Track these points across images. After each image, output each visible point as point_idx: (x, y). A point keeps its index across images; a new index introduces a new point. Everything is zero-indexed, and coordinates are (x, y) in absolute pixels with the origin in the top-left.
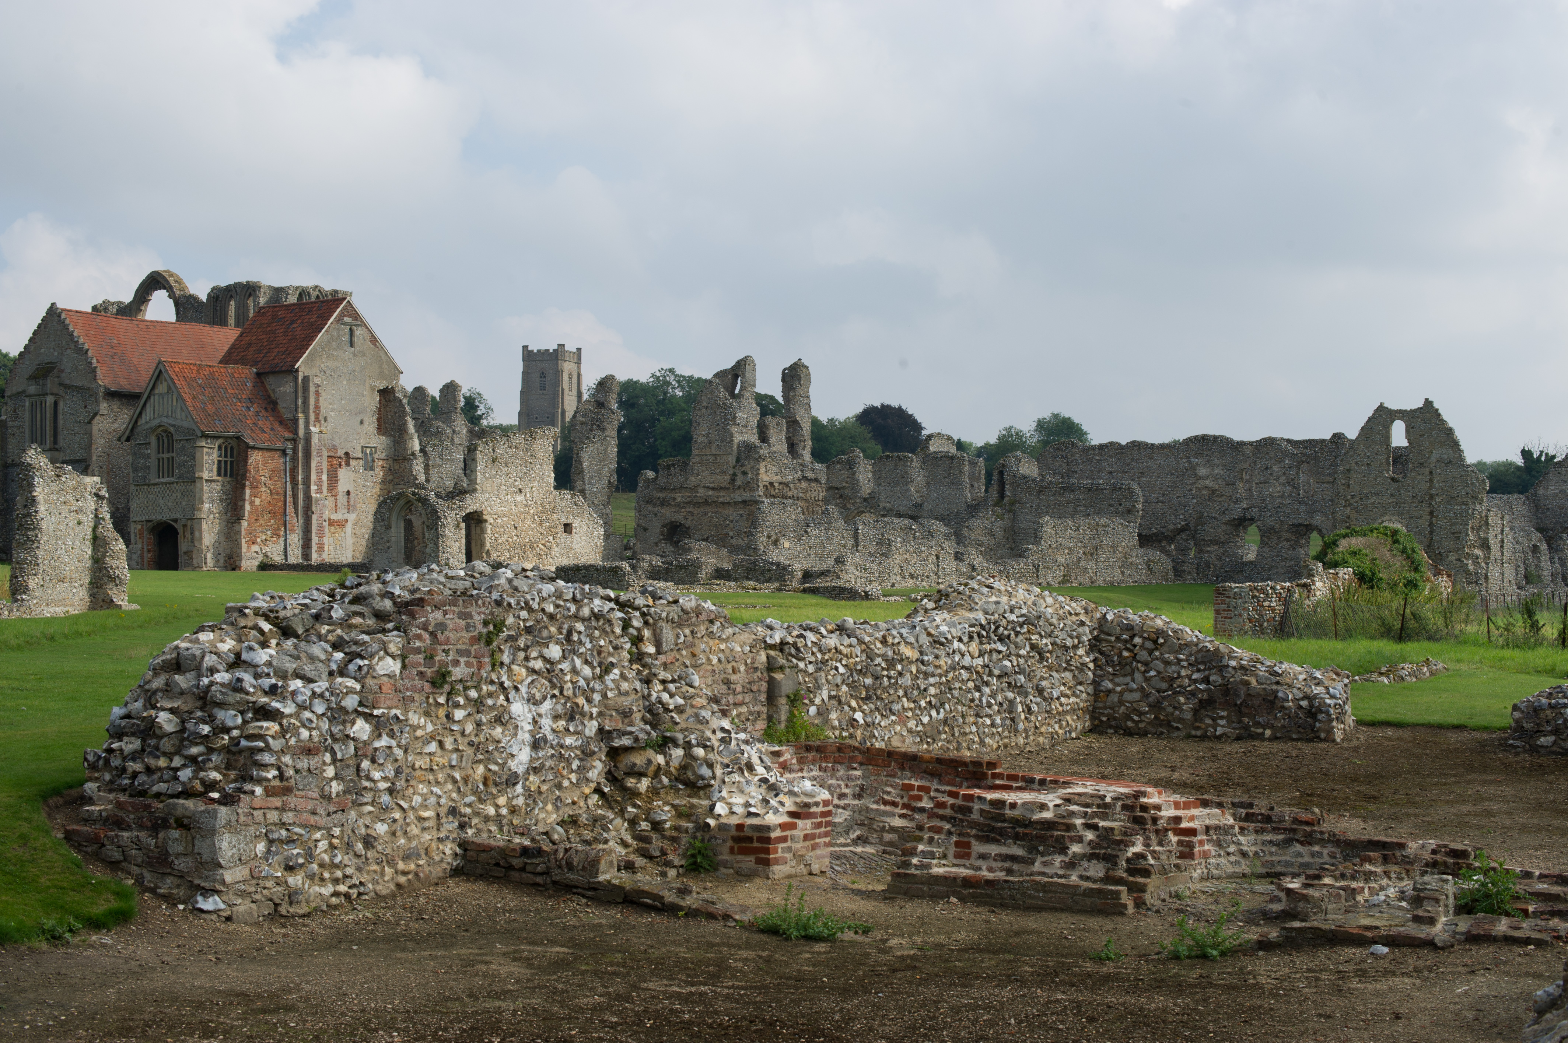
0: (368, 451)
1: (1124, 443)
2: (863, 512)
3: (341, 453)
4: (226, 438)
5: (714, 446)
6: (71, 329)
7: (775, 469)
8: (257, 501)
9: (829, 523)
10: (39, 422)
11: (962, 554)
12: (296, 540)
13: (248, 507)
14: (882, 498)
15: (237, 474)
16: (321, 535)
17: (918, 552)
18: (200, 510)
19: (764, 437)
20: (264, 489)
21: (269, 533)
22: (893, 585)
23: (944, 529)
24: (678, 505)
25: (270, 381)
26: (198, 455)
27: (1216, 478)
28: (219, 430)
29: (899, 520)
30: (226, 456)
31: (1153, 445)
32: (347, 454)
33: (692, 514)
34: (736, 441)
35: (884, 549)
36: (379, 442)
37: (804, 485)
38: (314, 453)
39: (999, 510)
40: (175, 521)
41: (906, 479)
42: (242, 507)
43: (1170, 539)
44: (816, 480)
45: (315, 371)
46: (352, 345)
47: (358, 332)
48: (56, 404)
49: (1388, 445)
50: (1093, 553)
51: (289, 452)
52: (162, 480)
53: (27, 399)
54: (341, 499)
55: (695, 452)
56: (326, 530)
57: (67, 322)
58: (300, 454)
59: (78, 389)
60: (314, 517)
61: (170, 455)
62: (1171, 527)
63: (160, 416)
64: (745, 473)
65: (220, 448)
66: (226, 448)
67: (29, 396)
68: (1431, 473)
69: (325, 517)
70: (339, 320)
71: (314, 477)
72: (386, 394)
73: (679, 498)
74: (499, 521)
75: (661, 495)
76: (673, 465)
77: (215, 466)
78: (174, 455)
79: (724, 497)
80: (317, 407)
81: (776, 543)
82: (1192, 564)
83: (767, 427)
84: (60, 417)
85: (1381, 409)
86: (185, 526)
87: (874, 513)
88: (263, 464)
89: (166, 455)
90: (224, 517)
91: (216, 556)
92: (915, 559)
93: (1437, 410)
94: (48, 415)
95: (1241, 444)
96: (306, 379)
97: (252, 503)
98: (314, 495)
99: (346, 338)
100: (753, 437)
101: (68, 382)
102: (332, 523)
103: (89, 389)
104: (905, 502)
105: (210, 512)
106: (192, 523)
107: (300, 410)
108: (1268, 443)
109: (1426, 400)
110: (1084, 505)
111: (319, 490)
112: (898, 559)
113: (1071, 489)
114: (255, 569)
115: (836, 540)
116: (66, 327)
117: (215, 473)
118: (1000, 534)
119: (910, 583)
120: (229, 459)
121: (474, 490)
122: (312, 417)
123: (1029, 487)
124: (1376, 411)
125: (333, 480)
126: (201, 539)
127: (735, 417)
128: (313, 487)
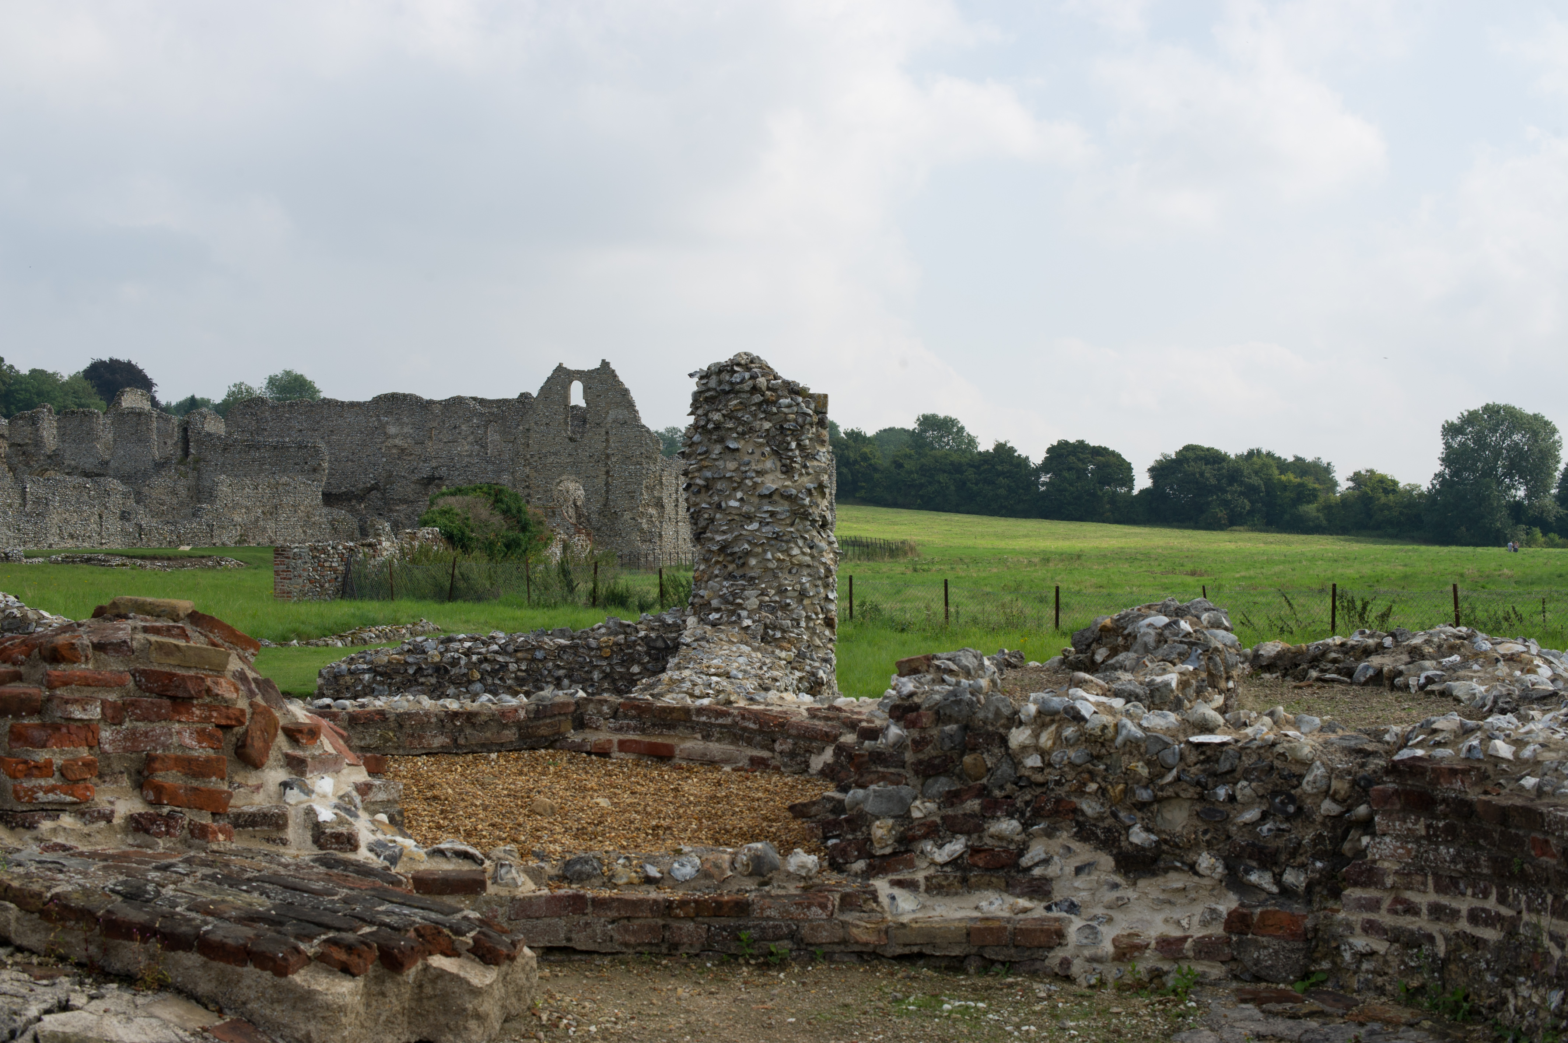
14: (67, 456)
22: (50, 546)
27: (405, 437)
29: (73, 478)
31: (342, 403)
41: (91, 436)
43: (361, 498)
49: (566, 405)
50: (273, 512)
62: (361, 486)
68: (607, 433)
85: (560, 369)
87: (60, 472)
92: (75, 518)
93: (613, 371)
95: (431, 402)
104: (91, 460)
108: (457, 402)
109: (603, 361)
110: (270, 464)
112: (56, 519)
113: (257, 447)
118: (183, 492)
119: (70, 543)
123: (214, 445)
124: (555, 371)
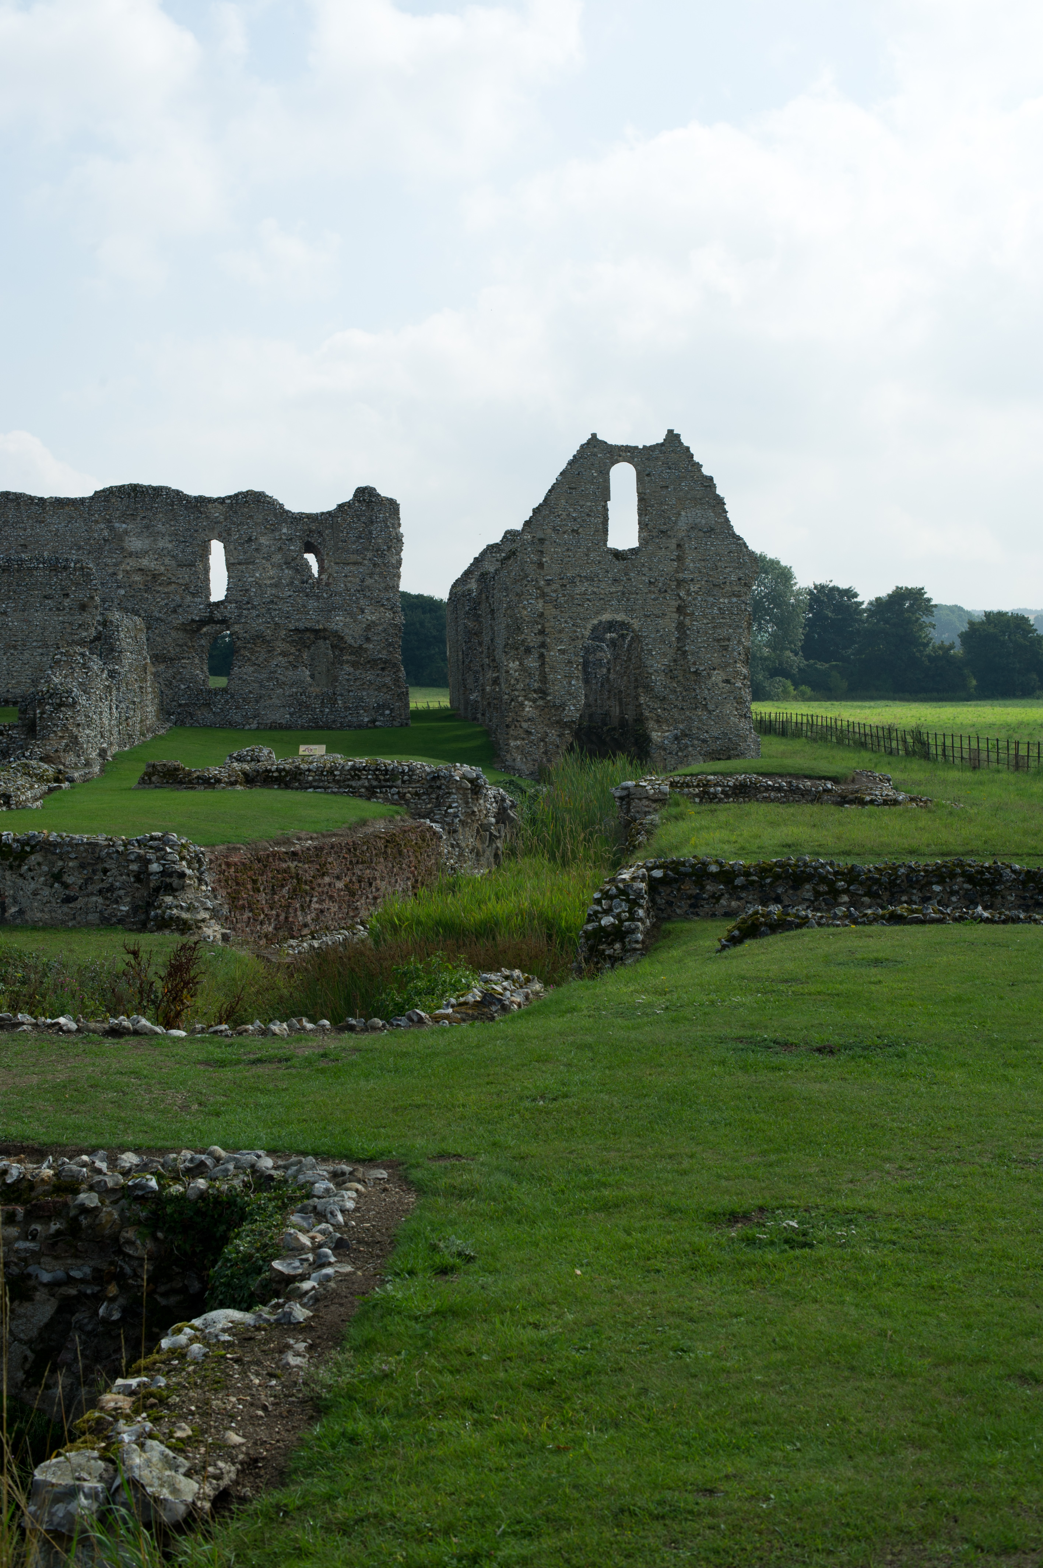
27: (160, 554)
31: (41, 499)
85: (593, 444)
93: (688, 448)
109: (670, 432)
124: (586, 446)
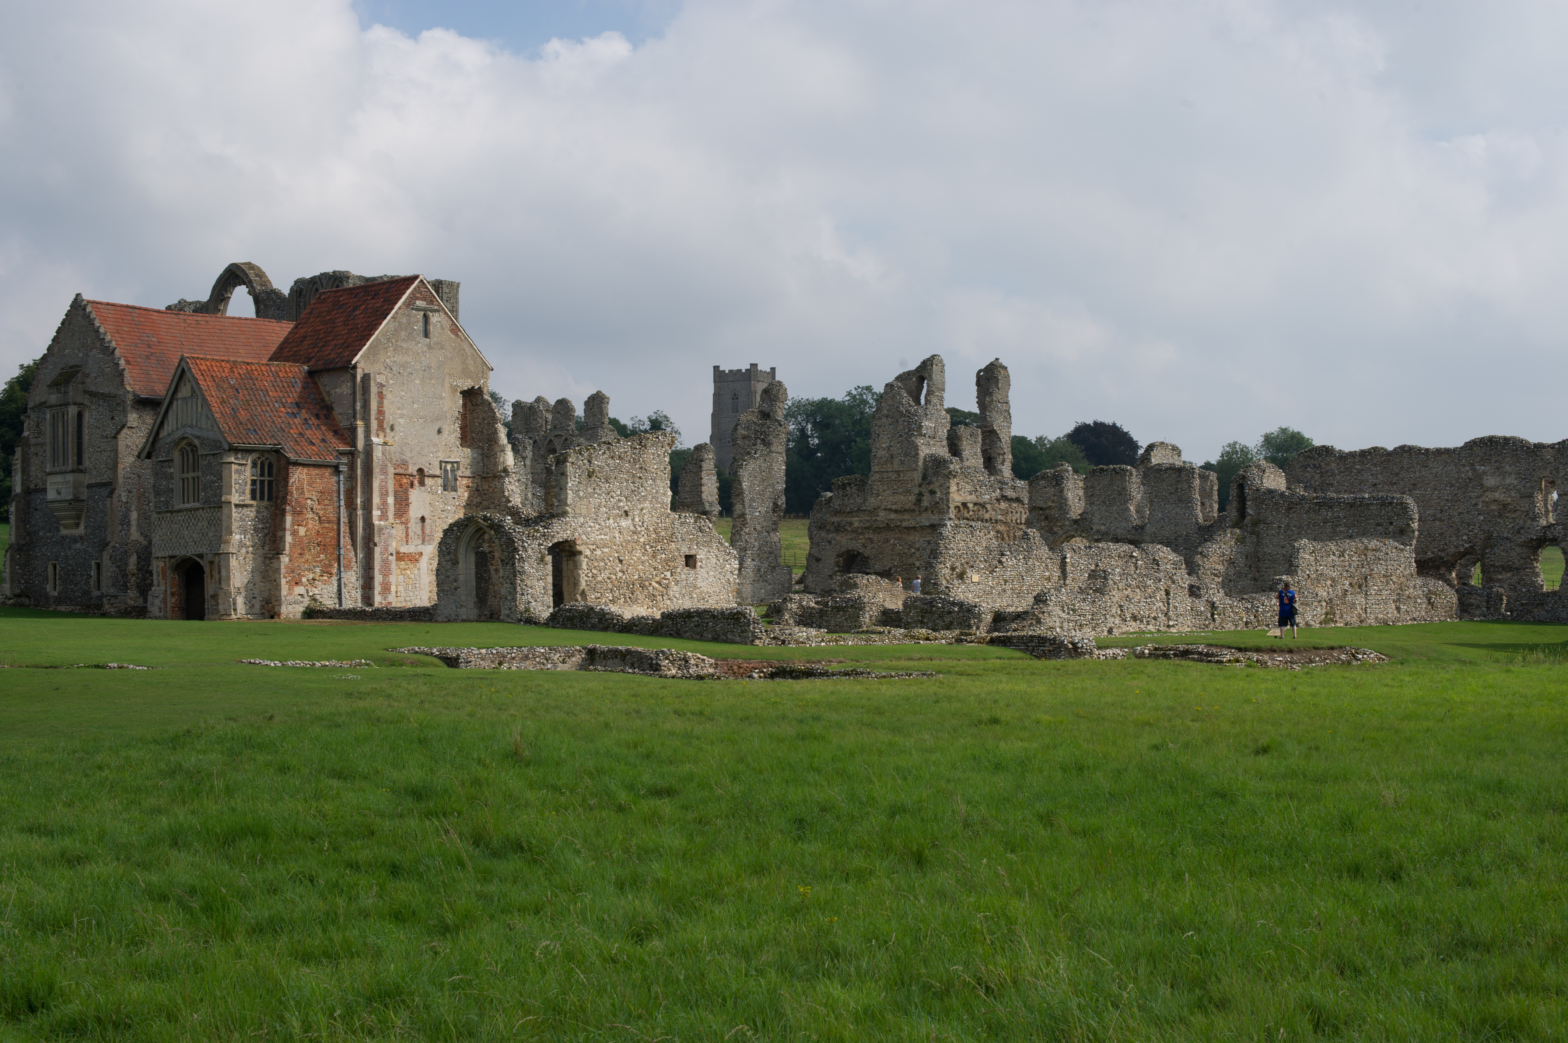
0: (449, 467)
1: (1390, 448)
2: (1073, 536)
3: (412, 469)
4: (262, 452)
5: (896, 462)
6: (97, 324)
7: (969, 488)
8: (302, 531)
9: (1029, 550)
10: (60, 439)
11: (1199, 588)
12: (354, 579)
13: (289, 539)
14: (1096, 520)
15: (277, 498)
16: (386, 573)
17: (1143, 587)
18: (228, 542)
19: (955, 449)
20: (310, 515)
21: (318, 570)
22: (1110, 631)
23: (1172, 556)
24: (855, 531)
25: (325, 381)
26: (225, 473)
27: (1508, 489)
28: (253, 441)
29: (1117, 546)
30: (262, 475)
31: (1427, 450)
32: (420, 471)
33: (871, 541)
34: (922, 455)
35: (1099, 583)
36: (463, 456)
37: (1004, 505)
38: (376, 470)
39: (1238, 531)
40: (201, 556)
41: (1123, 496)
42: (282, 539)
43: (1450, 566)
44: (1018, 500)
45: (378, 367)
46: (426, 334)
47: (434, 318)
48: (80, 415)
50: (1361, 585)
51: (343, 468)
52: (187, 506)
53: (48, 411)
54: (415, 527)
55: (875, 468)
56: (393, 566)
57: (93, 316)
58: (359, 472)
59: (105, 397)
60: (377, 550)
61: (195, 474)
62: (1452, 550)
63: (184, 426)
64: (933, 492)
65: (254, 465)
66: (262, 464)
67: (50, 407)
69: (392, 549)
70: (409, 304)
71: (376, 500)
72: (472, 396)
73: (856, 522)
74: (598, 552)
75: (836, 519)
76: (849, 484)
77: (248, 488)
78: (200, 474)
79: (909, 521)
80: (381, 412)
81: (961, 576)
82: (1480, 595)
83: (959, 438)
84: (86, 431)
86: (212, 563)
87: (1086, 538)
88: (309, 484)
89: (190, 475)
90: (261, 551)
91: (250, 601)
92: (1138, 595)
94: (70, 429)
95: (1539, 446)
96: (366, 378)
97: (294, 533)
98: (376, 522)
99: (419, 326)
100: (942, 451)
101: (93, 389)
102: (400, 557)
103: (115, 396)
104: (1124, 524)
105: (241, 545)
106: (219, 560)
107: (358, 416)
110: (1345, 525)
111: (384, 516)
112: (1116, 596)
113: (1328, 504)
114: (299, 616)
115: (1038, 572)
116: (91, 322)
117: (249, 496)
118: (1241, 561)
119: (1133, 627)
120: (266, 478)
121: (564, 514)
122: (374, 424)
123: (1276, 504)
125: (402, 504)
126: (228, 579)
127: (920, 427)
128: (376, 513)
